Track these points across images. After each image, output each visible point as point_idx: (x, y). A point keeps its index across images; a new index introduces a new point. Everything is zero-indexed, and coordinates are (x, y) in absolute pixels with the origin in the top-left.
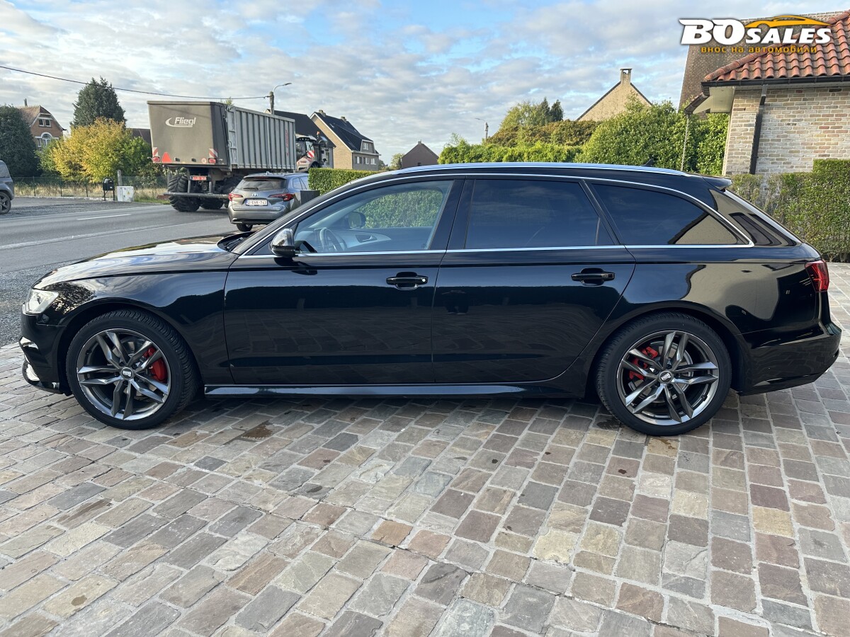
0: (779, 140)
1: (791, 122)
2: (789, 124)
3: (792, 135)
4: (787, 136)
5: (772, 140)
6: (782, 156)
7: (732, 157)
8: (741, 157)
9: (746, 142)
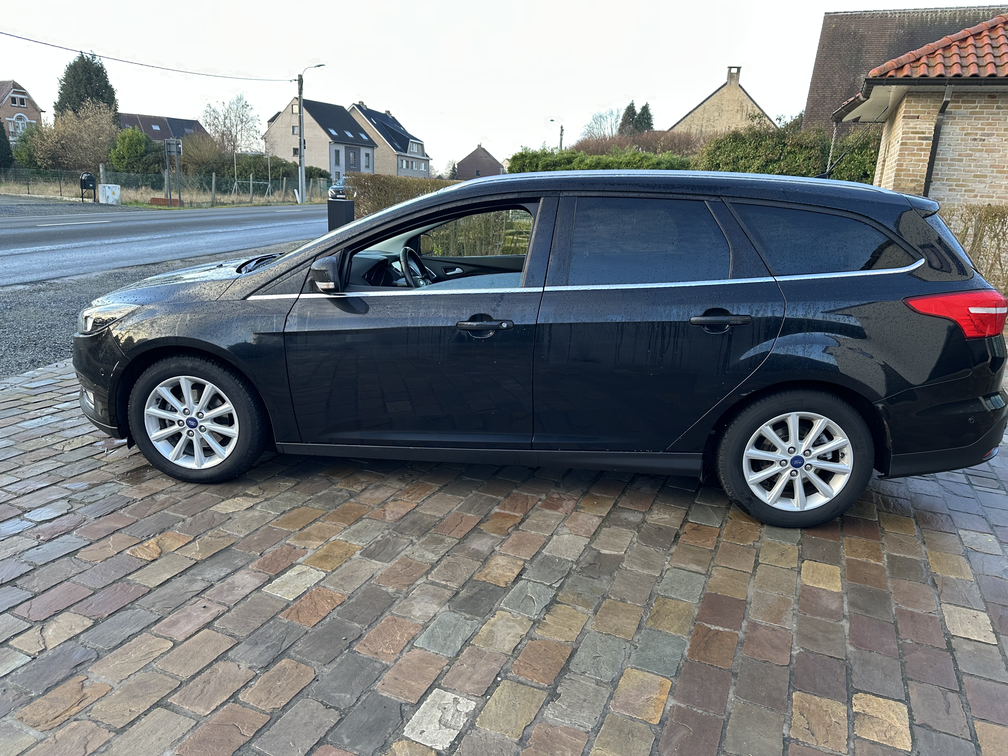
0: (961, 160)
1: (978, 137)
2: (975, 140)
3: (978, 154)
4: (971, 155)
5: (952, 160)
6: (963, 181)
7: (900, 180)
8: (912, 181)
9: (919, 161)
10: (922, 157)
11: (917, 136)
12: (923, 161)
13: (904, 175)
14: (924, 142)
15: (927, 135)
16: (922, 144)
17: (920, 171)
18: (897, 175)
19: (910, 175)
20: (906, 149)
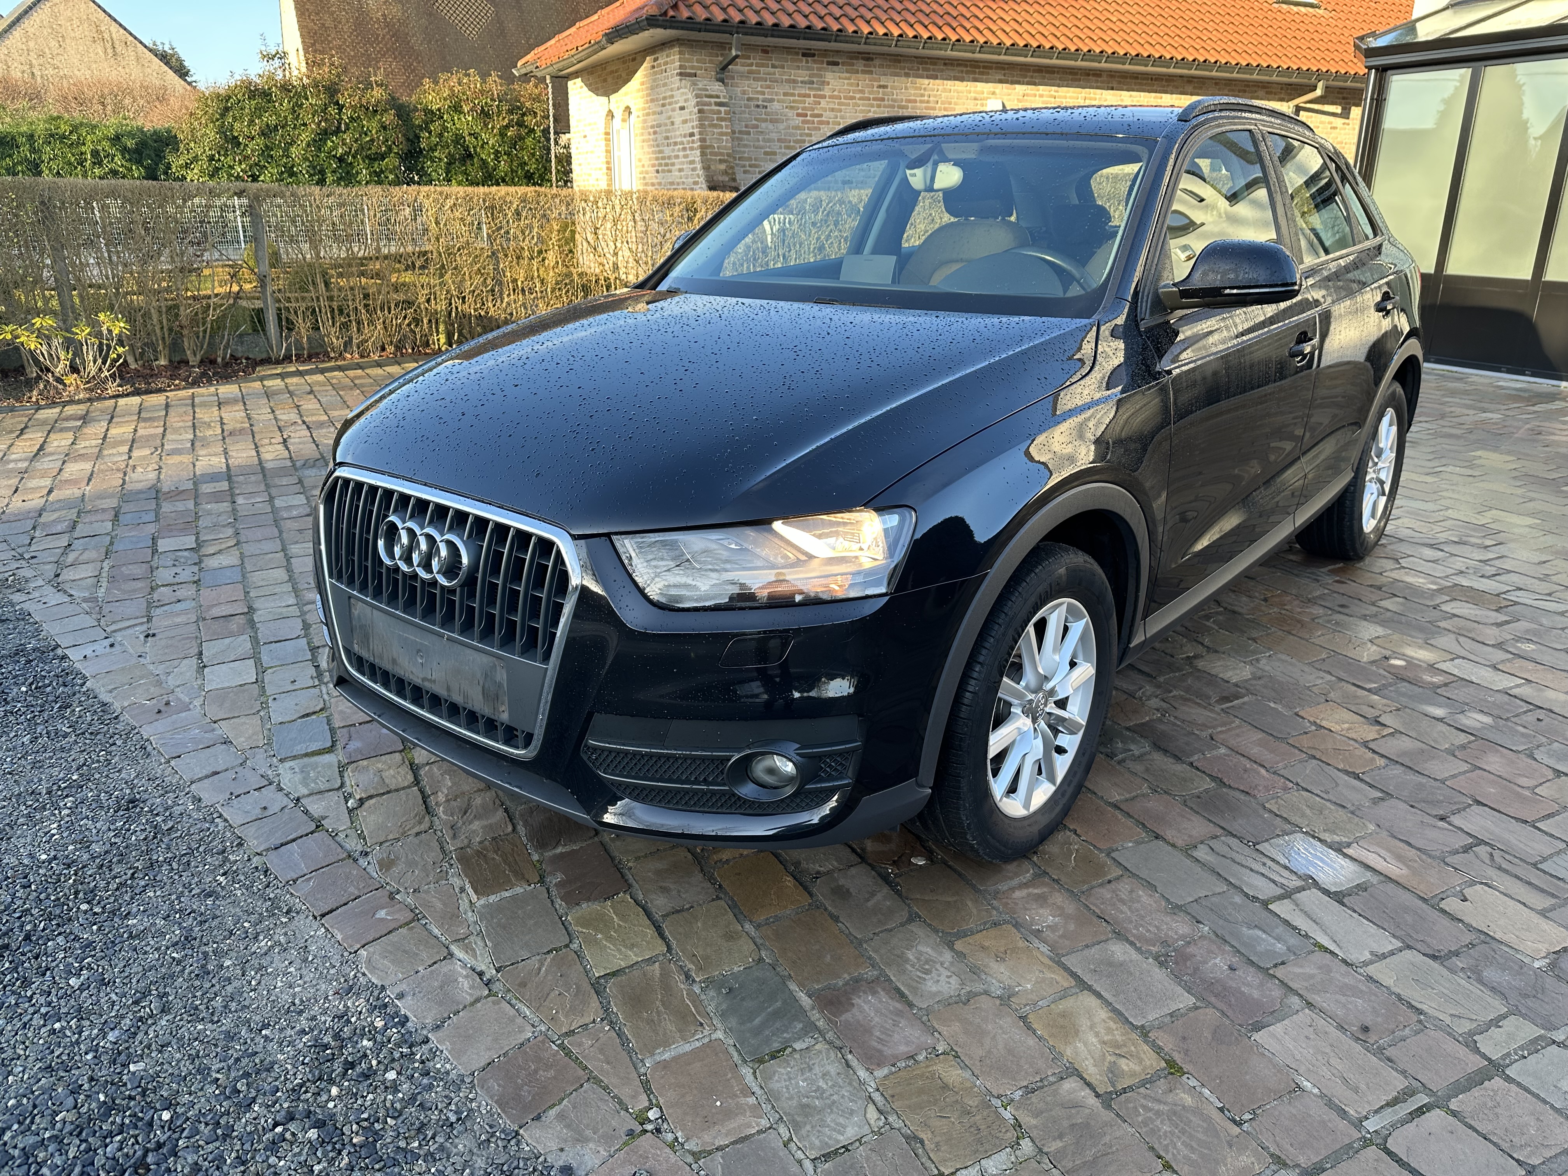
0: (749, 133)
1: (760, 103)
2: (758, 106)
3: (763, 125)
4: (757, 127)
5: (740, 132)
6: (756, 160)
7: (708, 160)
8: (721, 161)
9: (722, 134)
10: (724, 130)
11: (713, 100)
12: (726, 134)
13: (712, 154)
14: (722, 109)
15: (722, 100)
16: (720, 112)
17: (725, 148)
18: (703, 154)
19: (716, 154)
20: (706, 119)
